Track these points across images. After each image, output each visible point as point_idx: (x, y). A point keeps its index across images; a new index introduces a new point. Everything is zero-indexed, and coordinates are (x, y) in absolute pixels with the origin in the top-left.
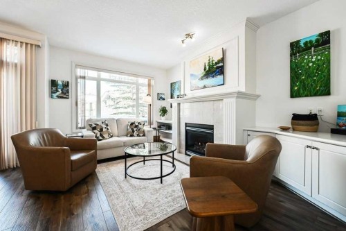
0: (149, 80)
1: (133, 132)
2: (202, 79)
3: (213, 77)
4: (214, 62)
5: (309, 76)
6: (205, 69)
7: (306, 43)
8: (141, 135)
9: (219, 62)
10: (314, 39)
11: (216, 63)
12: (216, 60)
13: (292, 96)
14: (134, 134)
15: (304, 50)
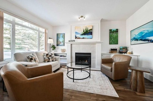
0: (46, 30)
1: (49, 59)
2: (82, 35)
3: (88, 35)
4: (88, 30)
5: (114, 39)
6: (84, 31)
7: (113, 30)
8: (55, 60)
9: (90, 30)
10: (115, 30)
11: (89, 30)
12: (89, 29)
13: (110, 44)
14: (50, 60)
15: (113, 32)
